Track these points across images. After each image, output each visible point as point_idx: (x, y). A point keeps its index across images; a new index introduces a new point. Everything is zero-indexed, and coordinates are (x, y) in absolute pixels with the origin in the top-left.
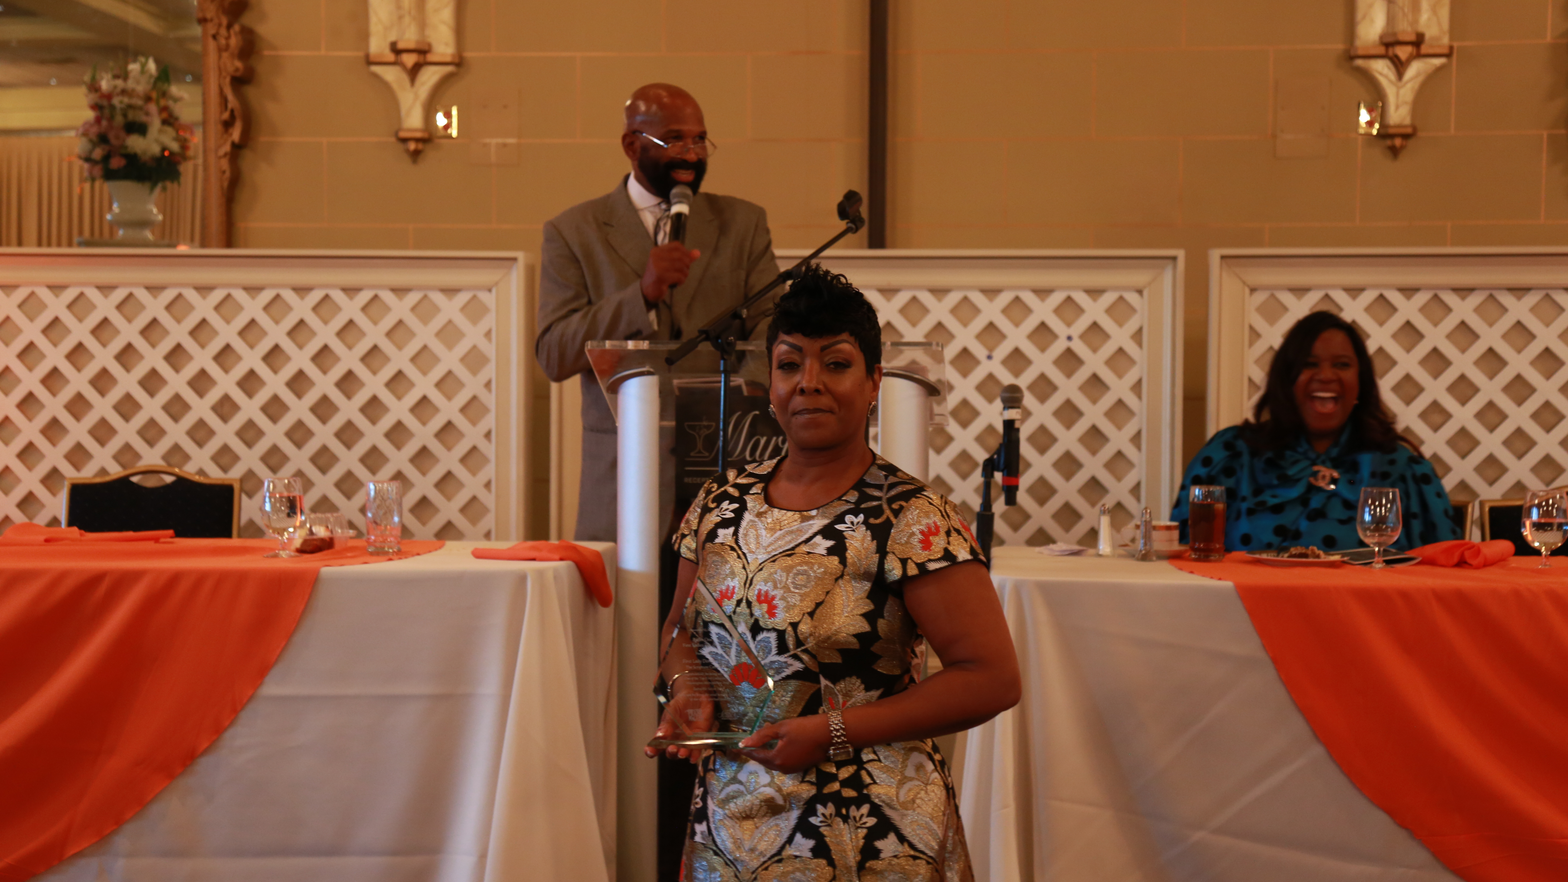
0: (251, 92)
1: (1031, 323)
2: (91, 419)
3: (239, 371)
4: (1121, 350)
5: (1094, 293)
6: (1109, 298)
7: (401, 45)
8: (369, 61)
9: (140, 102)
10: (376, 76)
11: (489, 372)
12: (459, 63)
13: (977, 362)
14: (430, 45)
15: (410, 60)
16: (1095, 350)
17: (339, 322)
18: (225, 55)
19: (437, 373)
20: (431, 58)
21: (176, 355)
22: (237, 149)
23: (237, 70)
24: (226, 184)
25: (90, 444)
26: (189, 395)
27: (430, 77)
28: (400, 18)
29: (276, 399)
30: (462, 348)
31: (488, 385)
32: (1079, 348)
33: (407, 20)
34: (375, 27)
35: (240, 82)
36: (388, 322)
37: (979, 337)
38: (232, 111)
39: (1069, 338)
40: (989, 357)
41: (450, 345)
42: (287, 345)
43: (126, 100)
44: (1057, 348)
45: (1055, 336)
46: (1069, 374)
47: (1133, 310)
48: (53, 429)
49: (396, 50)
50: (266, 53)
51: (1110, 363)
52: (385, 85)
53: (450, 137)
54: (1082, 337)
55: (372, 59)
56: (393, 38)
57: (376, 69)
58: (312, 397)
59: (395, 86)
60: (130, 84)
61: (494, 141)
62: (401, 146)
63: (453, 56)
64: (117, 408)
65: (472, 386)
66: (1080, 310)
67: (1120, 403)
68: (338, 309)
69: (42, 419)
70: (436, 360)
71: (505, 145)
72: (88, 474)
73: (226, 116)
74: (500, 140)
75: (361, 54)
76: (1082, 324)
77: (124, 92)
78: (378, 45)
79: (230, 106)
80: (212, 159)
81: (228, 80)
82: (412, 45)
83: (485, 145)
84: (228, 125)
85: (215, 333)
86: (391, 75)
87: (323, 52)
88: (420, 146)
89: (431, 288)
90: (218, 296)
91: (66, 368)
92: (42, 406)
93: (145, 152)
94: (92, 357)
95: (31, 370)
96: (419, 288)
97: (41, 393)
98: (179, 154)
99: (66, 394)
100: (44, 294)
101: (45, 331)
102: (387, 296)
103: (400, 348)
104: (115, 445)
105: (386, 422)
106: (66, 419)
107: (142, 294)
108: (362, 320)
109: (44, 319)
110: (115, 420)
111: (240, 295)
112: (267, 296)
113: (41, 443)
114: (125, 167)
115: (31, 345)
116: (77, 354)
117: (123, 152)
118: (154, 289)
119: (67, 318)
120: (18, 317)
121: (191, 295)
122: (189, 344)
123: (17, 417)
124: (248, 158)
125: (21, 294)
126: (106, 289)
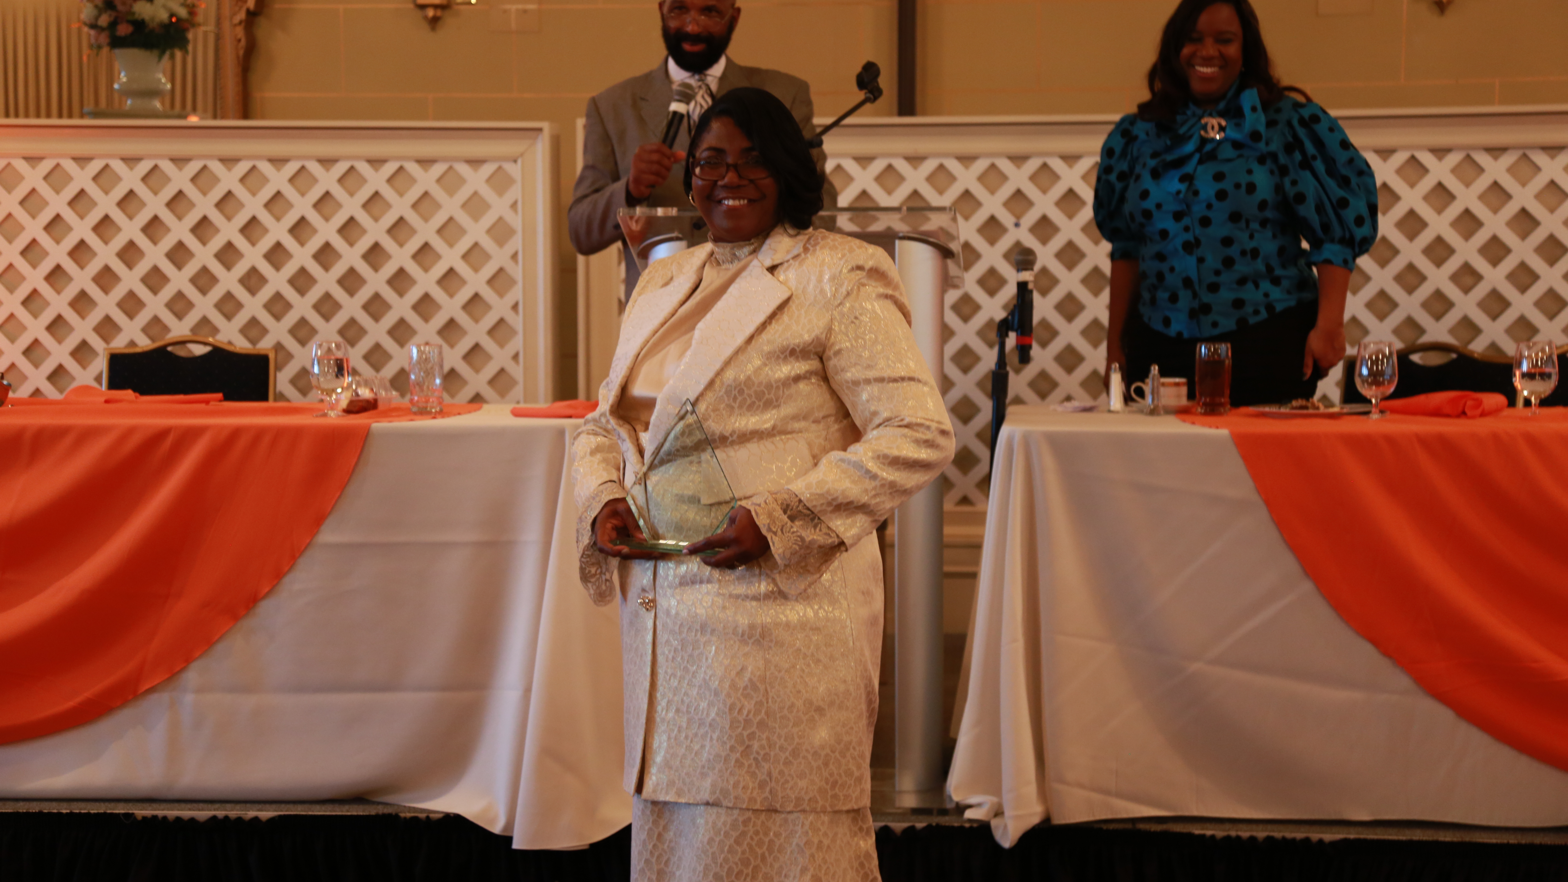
1: (1058, 190)
2: (118, 292)
3: (266, 244)
11: (516, 243)
13: (1005, 230)
17: (365, 194)
19: (464, 245)
21: (202, 227)
22: (252, 16)
24: (241, 53)
25: (119, 317)
26: (216, 268)
29: (303, 271)
30: (488, 220)
31: (514, 257)
36: (414, 194)
37: (1007, 204)
40: (1017, 225)
41: (476, 217)
42: (313, 217)
44: (1085, 215)
45: (1083, 203)
48: (82, 302)
53: (469, 3)
58: (339, 269)
61: (514, 7)
62: (419, 13)
64: (145, 280)
65: (499, 257)
68: (363, 180)
69: (71, 291)
70: (462, 231)
71: (525, 11)
72: (121, 344)
74: (520, 7)
80: (226, 25)
83: (505, 11)
85: (241, 205)
88: (439, 13)
89: (457, 159)
90: (243, 167)
91: (93, 241)
92: (70, 279)
93: (153, 19)
94: (119, 229)
95: (58, 242)
96: (444, 159)
97: (69, 266)
98: (187, 21)
99: (94, 267)
100: (69, 166)
101: (72, 203)
102: (412, 168)
103: (426, 220)
104: (143, 317)
105: (414, 295)
106: (94, 291)
107: (167, 166)
108: (387, 192)
109: (70, 192)
110: (143, 292)
111: (265, 167)
112: (292, 168)
113: (70, 316)
114: (132, 34)
115: (58, 217)
116: (104, 227)
117: (130, 18)
118: (179, 161)
119: (93, 190)
120: (44, 190)
121: (216, 167)
122: (216, 217)
123: (46, 290)
124: (263, 27)
125: (46, 166)
126: (131, 161)
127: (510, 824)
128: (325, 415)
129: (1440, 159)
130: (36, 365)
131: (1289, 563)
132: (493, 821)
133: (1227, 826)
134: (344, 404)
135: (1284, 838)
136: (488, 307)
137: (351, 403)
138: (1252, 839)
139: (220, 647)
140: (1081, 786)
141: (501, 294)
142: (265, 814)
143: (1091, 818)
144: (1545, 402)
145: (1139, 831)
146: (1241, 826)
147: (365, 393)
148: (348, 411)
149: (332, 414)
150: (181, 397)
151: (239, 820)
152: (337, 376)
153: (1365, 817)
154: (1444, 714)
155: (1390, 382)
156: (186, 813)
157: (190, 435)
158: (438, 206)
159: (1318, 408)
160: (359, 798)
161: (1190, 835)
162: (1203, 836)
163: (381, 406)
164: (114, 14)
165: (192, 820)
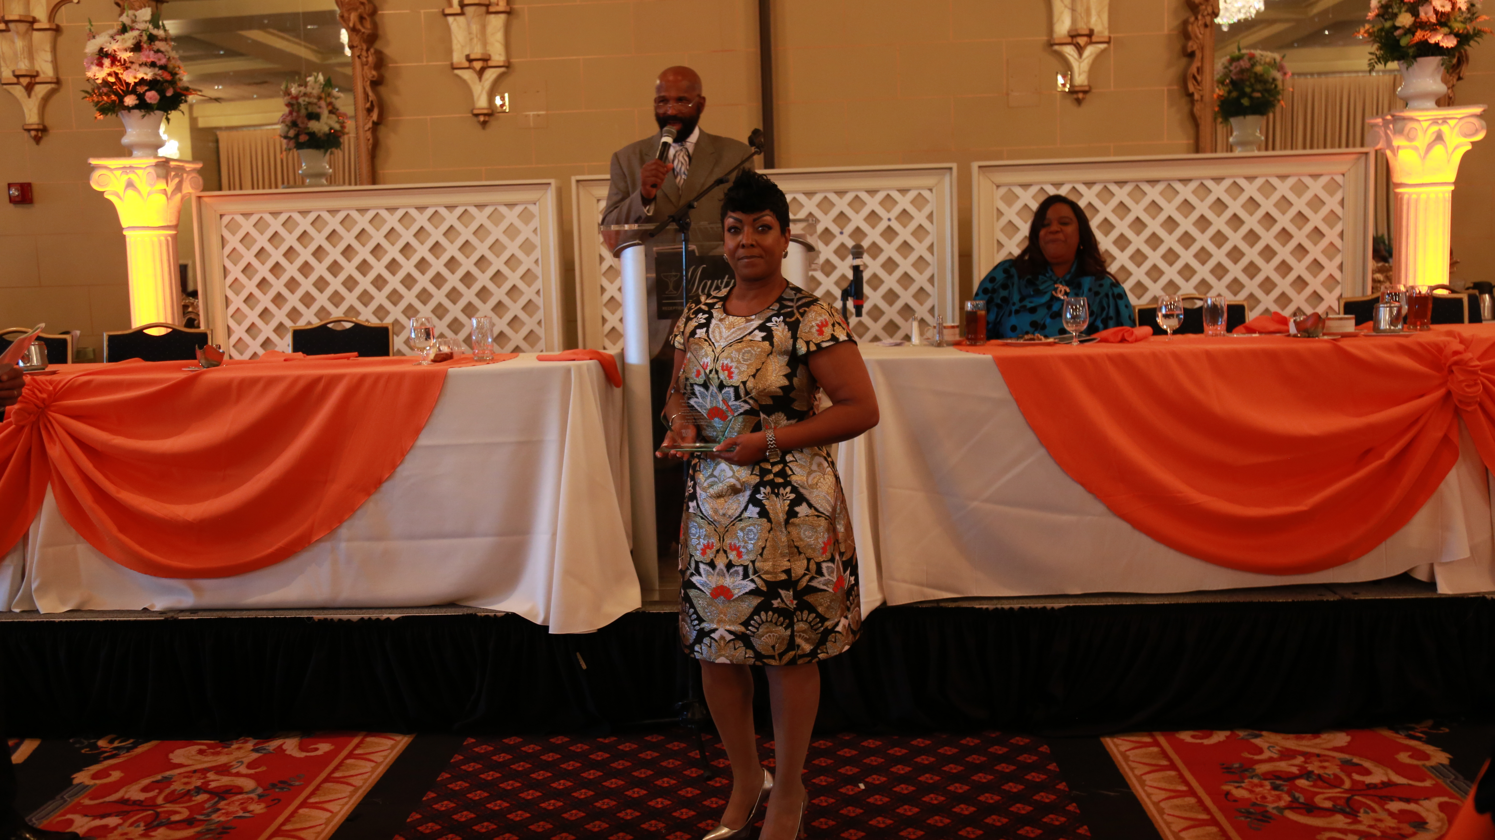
0: (382, 89)
1: (865, 211)
2: (300, 292)
3: (386, 260)
4: (920, 226)
5: (903, 191)
6: (912, 194)
7: (472, 57)
8: (453, 68)
9: (315, 101)
10: (457, 76)
11: (537, 254)
12: (508, 66)
13: (834, 236)
14: (490, 56)
15: (478, 65)
16: (905, 226)
17: (444, 227)
18: (366, 67)
19: (506, 256)
20: (490, 63)
21: (348, 251)
22: (376, 124)
23: (373, 76)
24: (370, 147)
25: (301, 307)
26: (357, 275)
27: (491, 75)
28: (471, 39)
29: (409, 275)
30: (520, 240)
31: (536, 262)
32: (896, 225)
33: (475, 40)
34: (456, 46)
35: (376, 84)
36: (474, 226)
37: (835, 221)
38: (372, 102)
39: (889, 220)
40: (841, 233)
41: (512, 238)
42: (414, 243)
43: (307, 99)
44: (882, 226)
45: (881, 219)
46: (890, 242)
47: (927, 201)
48: (278, 299)
49: (470, 60)
50: (391, 65)
51: (914, 234)
52: (464, 81)
53: (504, 112)
54: (897, 218)
55: (455, 66)
56: (467, 53)
57: (457, 72)
58: (431, 273)
59: (469, 82)
60: (309, 90)
61: (531, 113)
62: (475, 119)
63: (504, 61)
64: (315, 285)
65: (527, 263)
66: (895, 202)
67: (921, 258)
68: (443, 219)
69: (272, 293)
70: (504, 248)
71: (539, 115)
72: (301, 324)
73: (368, 105)
74: (535, 113)
75: (448, 63)
76: (897, 210)
77: (305, 94)
78: (458, 57)
79: (370, 99)
80: (361, 132)
81: (368, 83)
82: (479, 56)
83: (526, 116)
84: (370, 111)
85: (371, 237)
86: (467, 75)
87: (425, 64)
88: (487, 118)
89: (500, 204)
90: (371, 214)
91: (284, 262)
92: (271, 286)
93: (320, 131)
94: (299, 255)
95: (263, 264)
96: (492, 204)
97: (270, 278)
98: (340, 131)
99: (285, 278)
100: (268, 217)
101: (270, 240)
102: (473, 210)
103: (482, 241)
104: (315, 307)
105: (476, 287)
106: (285, 292)
107: (325, 215)
108: (458, 226)
109: (269, 233)
110: (314, 292)
111: (384, 213)
112: (400, 213)
113: (272, 308)
114: (308, 140)
115: (262, 249)
116: (290, 253)
117: (307, 131)
118: (333, 212)
119: (282, 232)
120: (254, 233)
121: (355, 214)
122: (356, 245)
123: (257, 293)
124: (382, 130)
125: (254, 218)
126: (304, 213)
127: (547, 618)
128: (420, 364)
129: (1089, 188)
130: (254, 339)
131: (1030, 437)
132: (536, 616)
133: (995, 602)
134: (432, 356)
135: (1030, 608)
136: (522, 293)
137: (436, 355)
138: (1011, 609)
139: (359, 513)
140: (905, 581)
141: (529, 285)
142: (394, 616)
143: (912, 601)
144: (1175, 332)
145: (942, 607)
146: (1003, 601)
147: (445, 349)
148: (434, 361)
149: (424, 363)
150: (332, 355)
151: (378, 620)
152: (426, 339)
153: (1079, 592)
154: (1125, 527)
155: (1084, 322)
156: (345, 616)
157: (334, 380)
158: (489, 233)
159: (1041, 340)
160: (452, 604)
161: (973, 608)
162: (981, 609)
163: (455, 357)
164: (297, 129)
165: (349, 621)
